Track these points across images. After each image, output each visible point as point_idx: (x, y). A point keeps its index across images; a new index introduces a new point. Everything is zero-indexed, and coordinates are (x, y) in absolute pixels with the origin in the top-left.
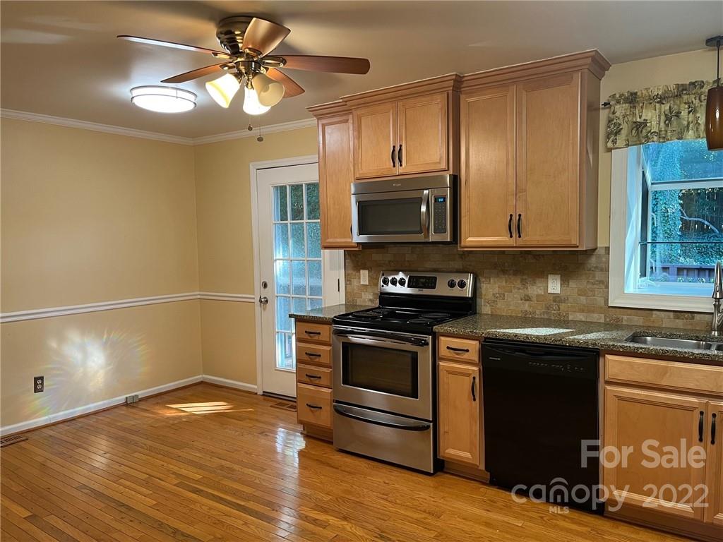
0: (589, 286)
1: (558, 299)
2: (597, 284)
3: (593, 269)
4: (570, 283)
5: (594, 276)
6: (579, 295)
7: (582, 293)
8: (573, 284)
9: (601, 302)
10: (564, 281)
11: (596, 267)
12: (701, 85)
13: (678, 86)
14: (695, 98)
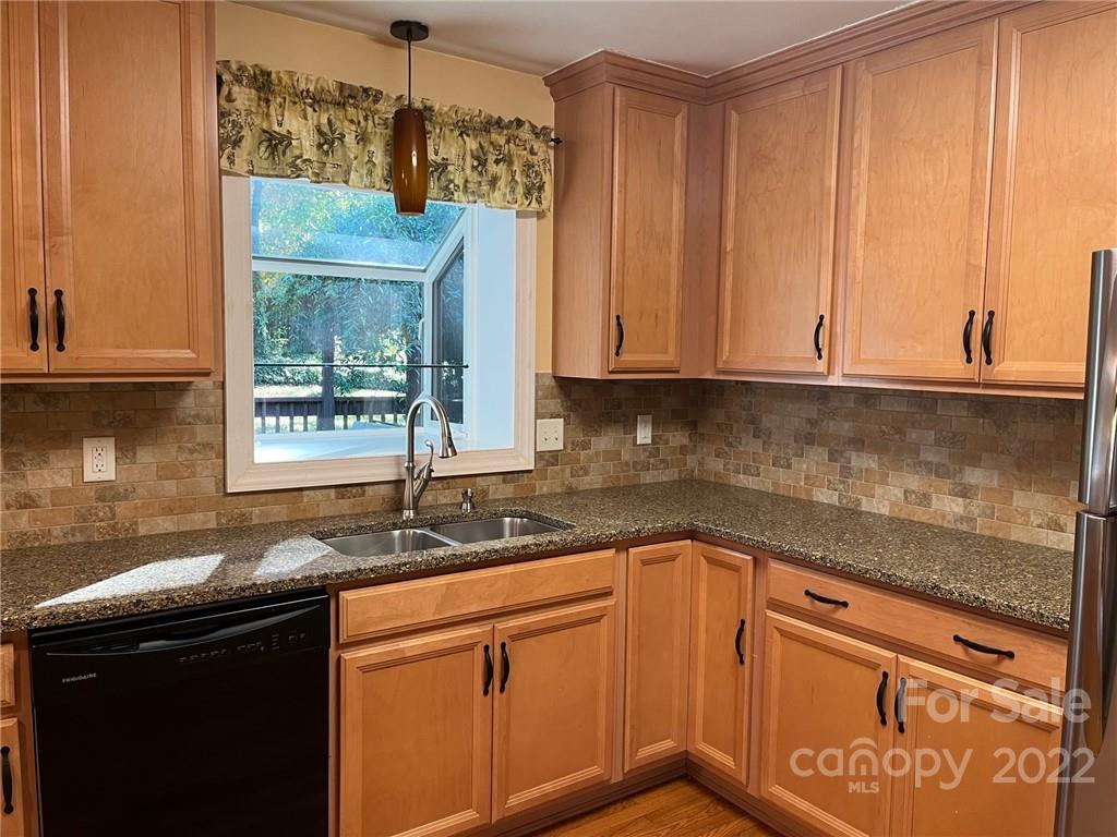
0: (183, 457)
1: (108, 494)
2: (200, 452)
3: (190, 420)
4: (138, 455)
5: (193, 436)
6: (160, 478)
7: (166, 472)
8: (146, 456)
9: (209, 486)
10: (125, 449)
11: (197, 416)
12: (377, 97)
13: (342, 86)
14: (366, 118)
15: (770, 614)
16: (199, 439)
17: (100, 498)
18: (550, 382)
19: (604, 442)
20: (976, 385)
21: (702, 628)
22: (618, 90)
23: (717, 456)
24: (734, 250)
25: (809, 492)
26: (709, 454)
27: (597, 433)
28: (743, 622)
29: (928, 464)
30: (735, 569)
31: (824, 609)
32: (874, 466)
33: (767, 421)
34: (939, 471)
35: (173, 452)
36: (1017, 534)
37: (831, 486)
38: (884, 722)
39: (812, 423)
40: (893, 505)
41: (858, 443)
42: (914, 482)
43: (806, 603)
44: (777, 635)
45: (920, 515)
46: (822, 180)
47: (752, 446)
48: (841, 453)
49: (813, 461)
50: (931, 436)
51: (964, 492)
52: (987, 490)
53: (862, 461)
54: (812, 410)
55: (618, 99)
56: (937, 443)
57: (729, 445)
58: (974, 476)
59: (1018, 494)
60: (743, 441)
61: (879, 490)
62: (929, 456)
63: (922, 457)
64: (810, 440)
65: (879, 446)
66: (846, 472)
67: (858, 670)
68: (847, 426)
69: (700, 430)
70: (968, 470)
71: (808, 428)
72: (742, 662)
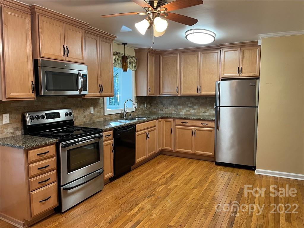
2: (101, 109)
4: (96, 109)
7: (98, 112)
9: (102, 114)
10: (94, 108)
12: (120, 53)
13: (116, 52)
14: (118, 57)
15: (176, 126)
16: (101, 107)
17: (92, 116)
18: (136, 97)
19: (141, 107)
20: (198, 95)
21: (165, 131)
22: (148, 53)
23: (155, 108)
24: (162, 77)
25: (171, 112)
26: (153, 108)
27: (141, 105)
28: (172, 128)
29: (189, 106)
30: (171, 121)
31: (184, 124)
32: (181, 107)
33: (164, 102)
34: (191, 107)
35: (99, 109)
36: (201, 114)
37: (175, 111)
38: (193, 136)
39: (172, 102)
40: (184, 112)
41: (179, 104)
42: (187, 109)
43: (182, 124)
44: (177, 129)
45: (188, 113)
46: (177, 68)
47: (161, 106)
48: (176, 106)
49: (172, 107)
50: (189, 102)
51: (194, 110)
52: (197, 109)
53: (179, 107)
54: (172, 100)
55: (148, 54)
56: (190, 103)
57: (157, 106)
58: (195, 107)
59: (201, 109)
60: (160, 106)
61: (182, 111)
62: (189, 105)
63: (188, 105)
64: (171, 105)
65: (182, 105)
66: (177, 109)
67: (189, 131)
68: (177, 102)
69: (151, 105)
70: (194, 107)
71: (171, 103)
72: (172, 134)
